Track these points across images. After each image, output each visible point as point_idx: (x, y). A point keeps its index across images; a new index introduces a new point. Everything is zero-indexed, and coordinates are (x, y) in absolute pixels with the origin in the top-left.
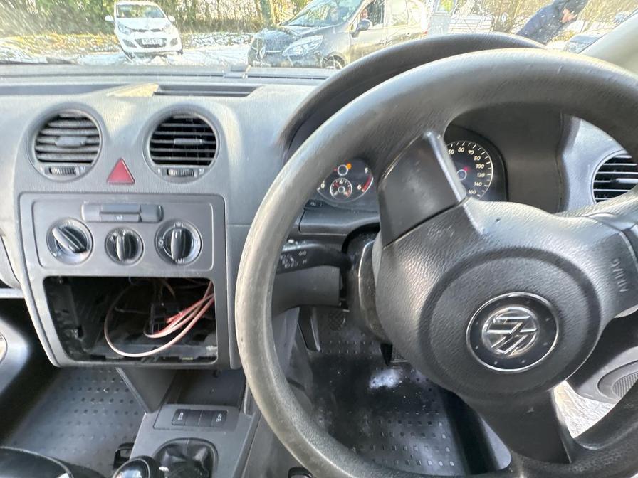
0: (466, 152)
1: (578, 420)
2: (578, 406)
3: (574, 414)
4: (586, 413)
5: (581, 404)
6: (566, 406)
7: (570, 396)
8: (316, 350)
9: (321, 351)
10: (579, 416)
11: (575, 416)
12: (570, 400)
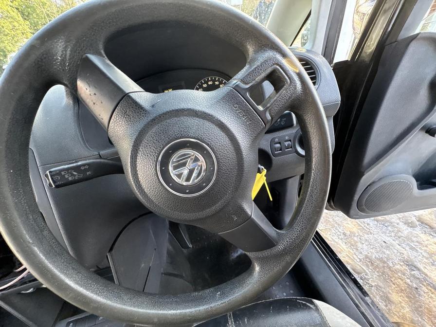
0: (214, 83)
1: (368, 237)
2: (367, 229)
3: (365, 234)
4: (372, 232)
5: (368, 227)
6: (359, 231)
7: (360, 224)
8: (189, 248)
9: (193, 247)
10: (368, 235)
11: (366, 236)
12: (361, 226)
